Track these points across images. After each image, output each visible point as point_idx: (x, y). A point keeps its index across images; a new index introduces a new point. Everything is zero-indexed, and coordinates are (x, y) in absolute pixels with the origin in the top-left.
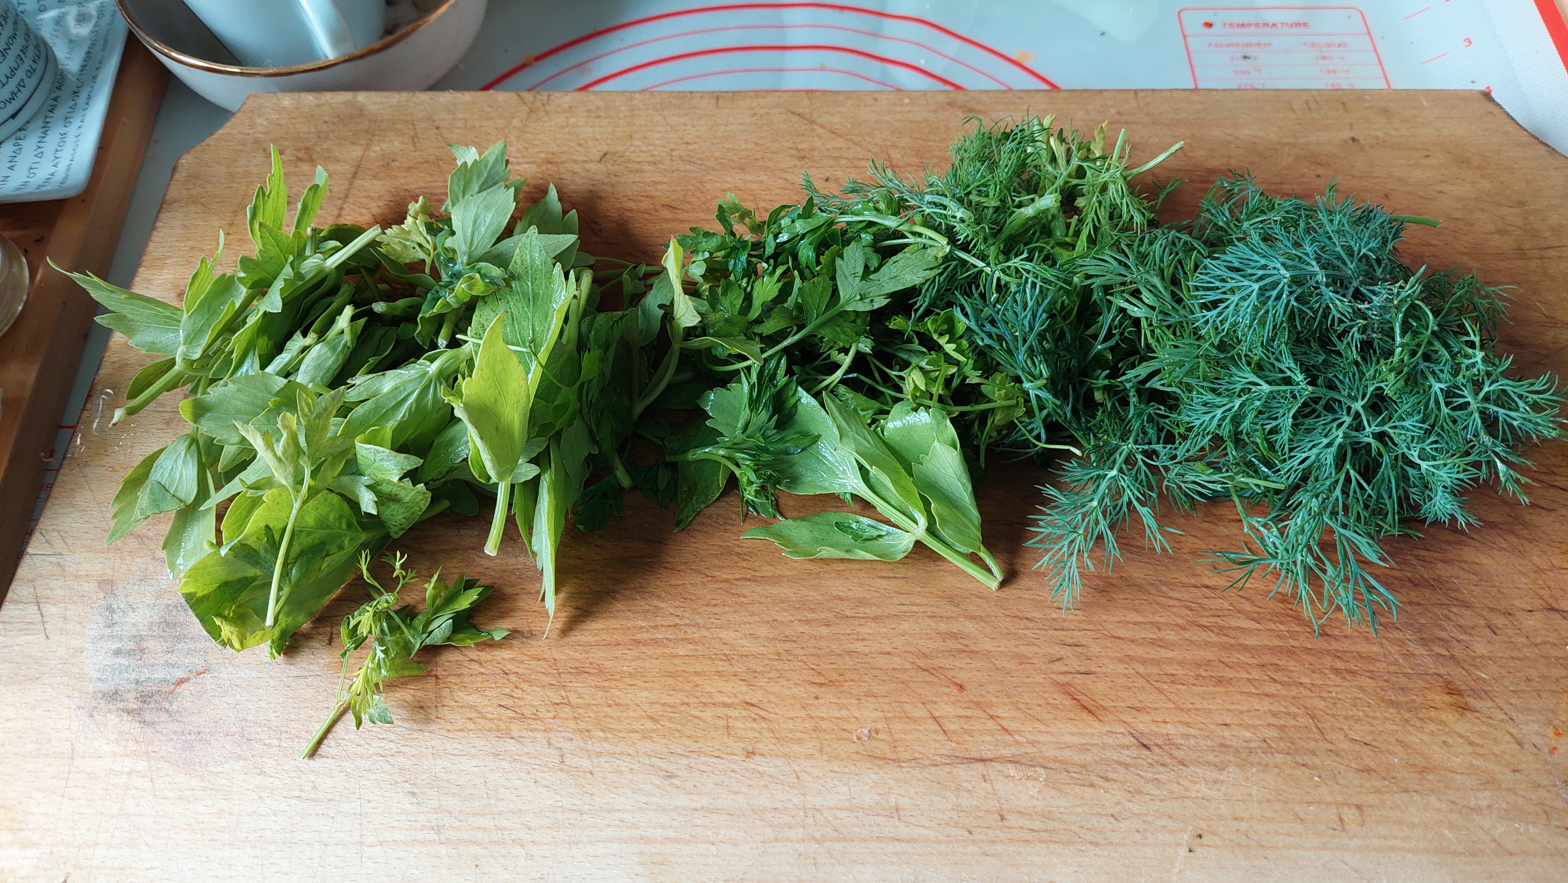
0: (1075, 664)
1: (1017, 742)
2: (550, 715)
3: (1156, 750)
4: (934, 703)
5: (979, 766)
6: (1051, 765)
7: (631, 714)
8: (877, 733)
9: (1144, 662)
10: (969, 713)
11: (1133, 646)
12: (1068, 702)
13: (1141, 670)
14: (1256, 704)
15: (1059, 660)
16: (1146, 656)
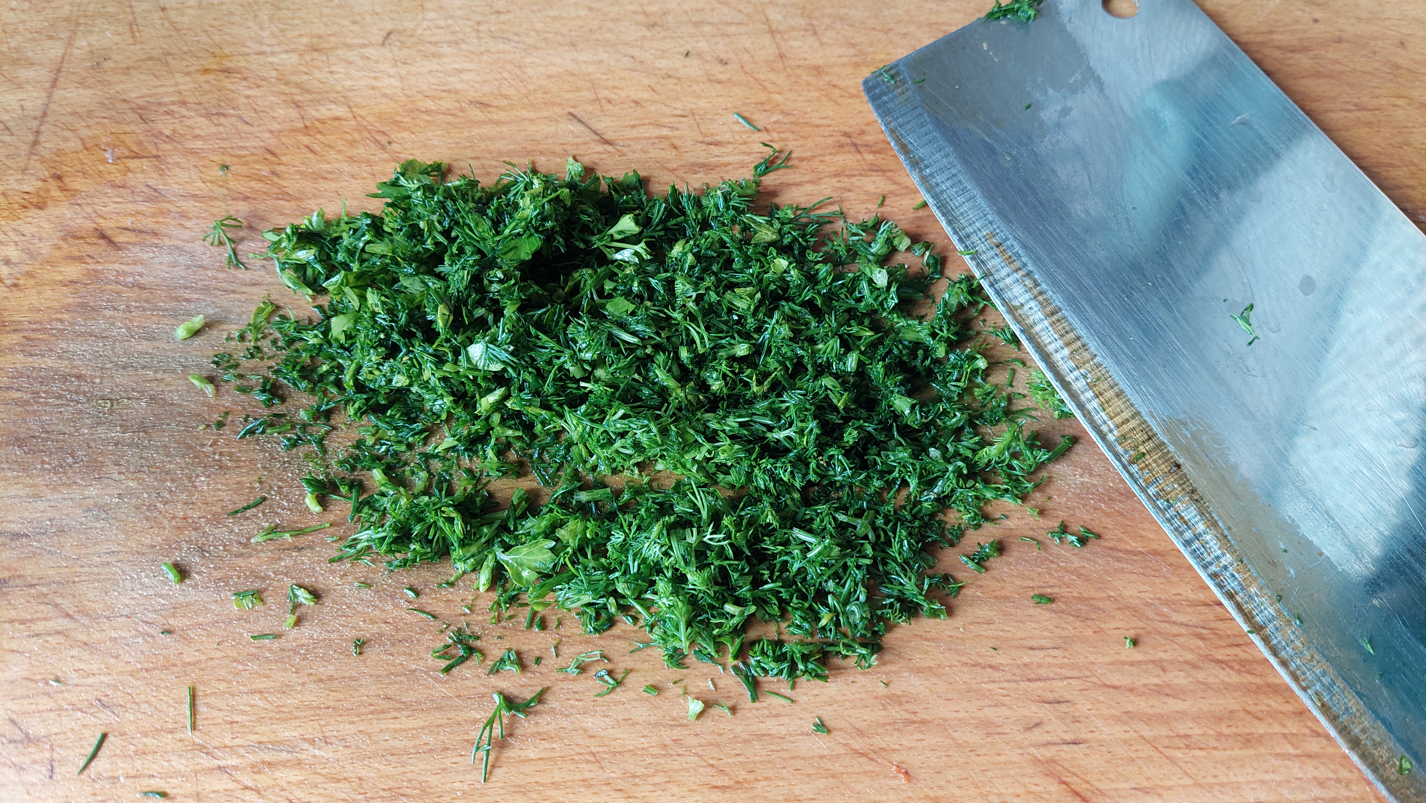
0: (1060, 731)
9: (1149, 719)
11: (1132, 698)
12: (1054, 788)
13: (1146, 732)
14: (1296, 770)
15: (1037, 725)
16: (1149, 711)
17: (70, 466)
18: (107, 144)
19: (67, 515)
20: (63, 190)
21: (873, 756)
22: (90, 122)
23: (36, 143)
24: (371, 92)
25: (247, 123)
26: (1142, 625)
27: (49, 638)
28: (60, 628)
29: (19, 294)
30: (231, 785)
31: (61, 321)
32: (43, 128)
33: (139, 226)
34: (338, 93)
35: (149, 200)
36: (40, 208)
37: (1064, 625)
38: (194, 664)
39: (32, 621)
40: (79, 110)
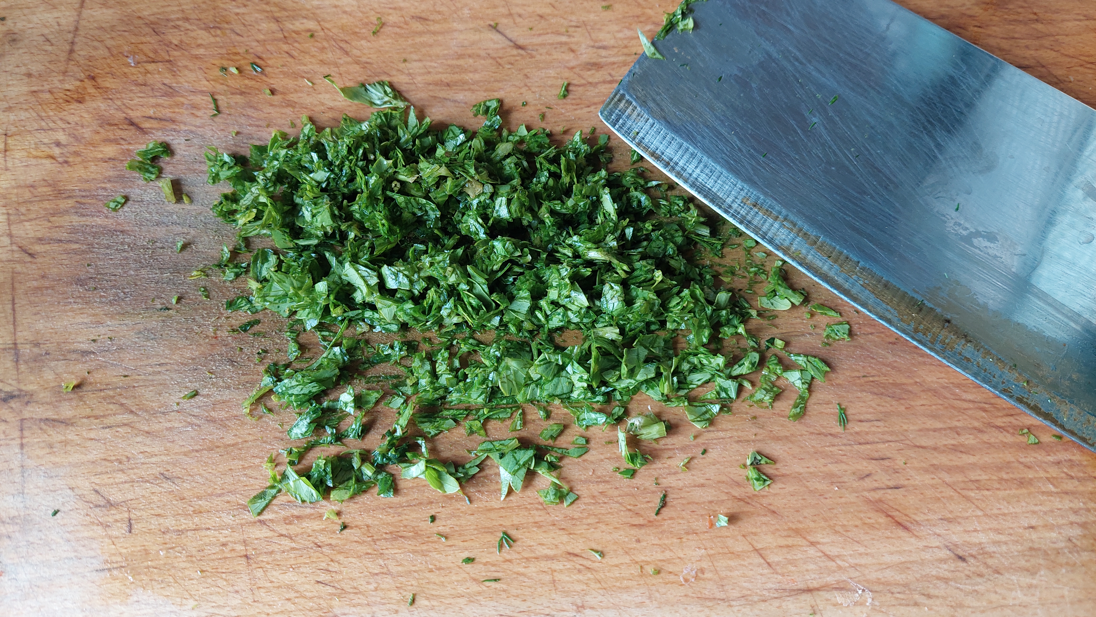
0: (884, 479)
1: (840, 568)
2: (372, 587)
3: (972, 560)
4: (755, 534)
5: (807, 597)
6: (876, 588)
7: (454, 578)
8: (703, 574)
10: (790, 541)
11: (936, 454)
12: (882, 520)
13: (948, 478)
14: (1057, 503)
15: (868, 476)
16: (948, 463)
17: (123, 300)
18: (129, 52)
19: (124, 337)
20: (97, 88)
21: (749, 501)
22: (114, 34)
23: (71, 51)
24: (334, 9)
25: (238, 35)
26: (941, 402)
27: (119, 429)
28: (125, 422)
29: (69, 169)
30: (270, 534)
31: (105, 189)
32: (76, 40)
33: (159, 115)
34: (308, 10)
35: (166, 95)
36: (80, 102)
37: (884, 404)
38: (233, 445)
39: (104, 416)
40: (104, 25)
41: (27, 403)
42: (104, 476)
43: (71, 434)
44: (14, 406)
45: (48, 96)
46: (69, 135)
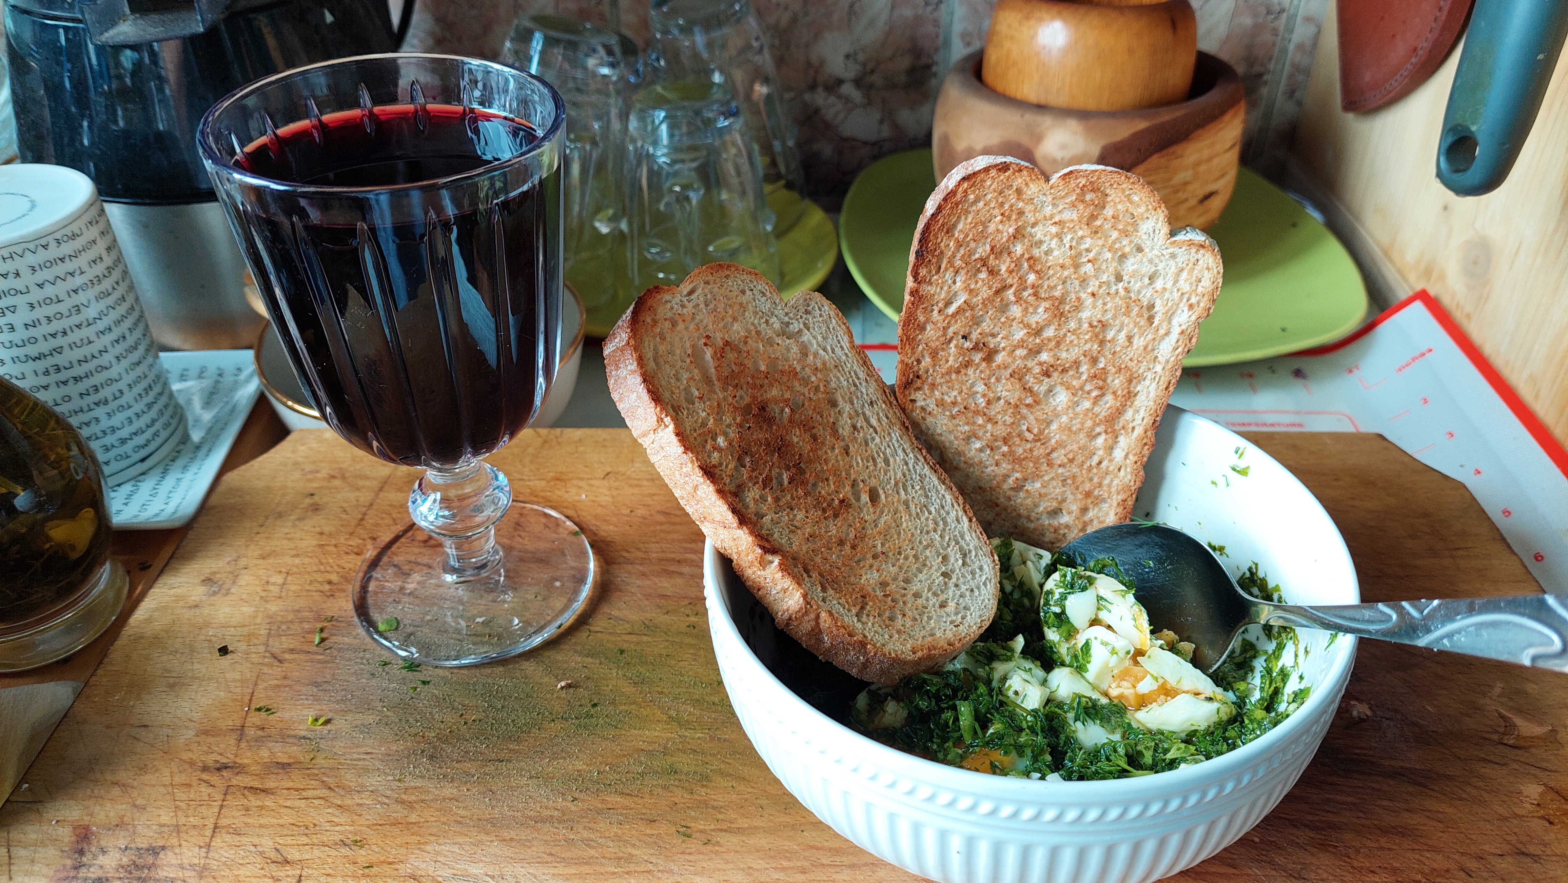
41: (237, 774)
42: (289, 838)
43: (269, 802)
44: (225, 774)
45: (333, 549)
46: (342, 576)
